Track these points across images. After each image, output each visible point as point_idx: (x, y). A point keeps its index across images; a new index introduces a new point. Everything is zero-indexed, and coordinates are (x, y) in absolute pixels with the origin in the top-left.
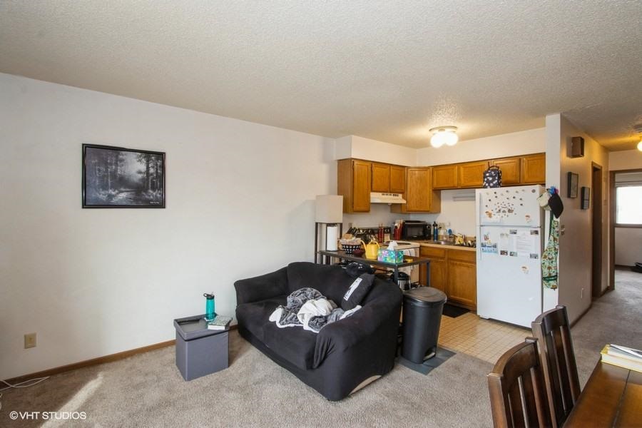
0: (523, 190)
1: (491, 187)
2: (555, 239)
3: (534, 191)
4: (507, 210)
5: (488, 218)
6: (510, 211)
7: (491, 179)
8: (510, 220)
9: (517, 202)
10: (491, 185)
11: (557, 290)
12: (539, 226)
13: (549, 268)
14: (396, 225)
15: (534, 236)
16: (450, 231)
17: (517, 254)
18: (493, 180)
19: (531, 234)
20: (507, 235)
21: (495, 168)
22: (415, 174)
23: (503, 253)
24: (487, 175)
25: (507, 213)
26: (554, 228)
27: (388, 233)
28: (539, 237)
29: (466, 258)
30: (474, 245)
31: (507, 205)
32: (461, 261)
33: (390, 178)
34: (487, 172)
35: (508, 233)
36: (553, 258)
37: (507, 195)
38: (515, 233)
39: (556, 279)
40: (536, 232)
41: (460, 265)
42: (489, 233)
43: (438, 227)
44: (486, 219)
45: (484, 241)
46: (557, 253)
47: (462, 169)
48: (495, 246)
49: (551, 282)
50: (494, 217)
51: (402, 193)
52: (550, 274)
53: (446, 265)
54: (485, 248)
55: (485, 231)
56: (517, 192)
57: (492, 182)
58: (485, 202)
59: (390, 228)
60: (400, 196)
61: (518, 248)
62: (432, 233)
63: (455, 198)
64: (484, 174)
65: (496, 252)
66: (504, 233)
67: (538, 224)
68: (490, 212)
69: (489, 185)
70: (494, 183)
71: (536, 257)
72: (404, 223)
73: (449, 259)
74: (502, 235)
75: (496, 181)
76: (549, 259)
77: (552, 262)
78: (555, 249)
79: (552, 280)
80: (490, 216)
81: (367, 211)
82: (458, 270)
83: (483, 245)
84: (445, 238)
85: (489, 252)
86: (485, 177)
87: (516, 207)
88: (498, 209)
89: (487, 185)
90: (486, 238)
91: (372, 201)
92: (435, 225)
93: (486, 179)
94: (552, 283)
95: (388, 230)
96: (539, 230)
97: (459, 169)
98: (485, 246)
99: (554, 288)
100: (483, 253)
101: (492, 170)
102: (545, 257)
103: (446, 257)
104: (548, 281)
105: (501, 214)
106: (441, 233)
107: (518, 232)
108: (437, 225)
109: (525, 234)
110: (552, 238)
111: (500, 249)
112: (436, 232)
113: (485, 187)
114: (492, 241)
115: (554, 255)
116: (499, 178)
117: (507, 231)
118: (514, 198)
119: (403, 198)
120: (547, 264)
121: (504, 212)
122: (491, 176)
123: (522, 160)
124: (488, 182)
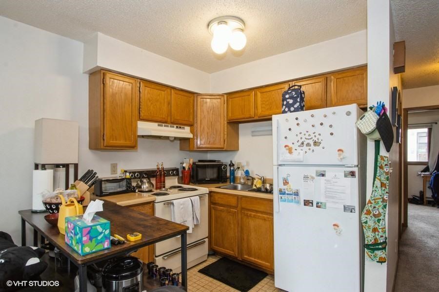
1: (291, 112)
2: (383, 185)
3: (348, 114)
4: (311, 142)
5: (288, 154)
6: (316, 143)
7: (291, 101)
8: (317, 156)
9: (326, 130)
10: (292, 108)
11: (385, 265)
12: (356, 163)
13: (375, 230)
14: (184, 165)
15: (350, 179)
16: (247, 172)
17: (325, 206)
18: (294, 103)
19: (346, 176)
20: (313, 178)
21: (296, 87)
22: (206, 102)
23: (307, 203)
24: (287, 96)
25: (312, 147)
26: (381, 167)
27: (174, 175)
28: (355, 181)
29: (262, 208)
30: (270, 192)
31: (313, 136)
32: (257, 211)
33: (169, 103)
34: (286, 93)
35: (314, 175)
36: (379, 214)
37: (312, 121)
38: (323, 175)
39: (384, 248)
40: (352, 174)
41: (254, 216)
42: (289, 175)
43: (236, 167)
44: (286, 156)
45: (282, 187)
46: (385, 206)
47: (259, 94)
48: (297, 194)
49: (376, 252)
50: (295, 153)
51: (191, 125)
52: (376, 239)
53: (240, 216)
54: (283, 197)
55: (285, 171)
56: (325, 116)
57: (293, 105)
58: (284, 132)
59: (177, 170)
60: (188, 129)
61: (327, 197)
62: (228, 174)
63: (254, 134)
64: (284, 95)
65: (298, 202)
66: (308, 175)
68: (291, 145)
69: (289, 110)
70: (296, 106)
71: (352, 210)
72: (194, 163)
73: (242, 208)
74: (306, 177)
75: (298, 104)
76: (374, 215)
77: (379, 221)
78: (384, 201)
79: (378, 249)
80: (290, 151)
81: (133, 147)
82: (252, 223)
83: (281, 192)
84: (242, 181)
85: (289, 201)
86: (284, 99)
87: (325, 138)
88: (301, 141)
89: (287, 109)
90: (286, 182)
91: (140, 133)
92: (232, 165)
93: (285, 103)
94: (380, 254)
95: (174, 172)
96: (356, 170)
97: (256, 95)
98: (284, 194)
99: (381, 261)
100: (282, 203)
101: (293, 90)
102: (368, 212)
103: (239, 205)
104: (373, 250)
105: (305, 148)
106: (239, 174)
107: (327, 174)
108: (233, 165)
109: (336, 176)
110: (378, 183)
111: (303, 197)
112: (233, 173)
113: (284, 112)
114: (293, 186)
115: (381, 210)
116: (302, 99)
117: (312, 172)
118: (322, 124)
119: (192, 132)
120: (371, 223)
121: (308, 145)
122: (291, 97)
123: (328, 79)
124: (289, 106)
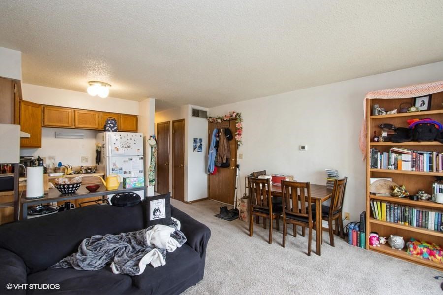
0: (136, 135)
1: (113, 131)
3: (141, 136)
4: (127, 146)
5: (116, 152)
6: (129, 147)
7: (112, 126)
8: (129, 152)
9: (132, 142)
10: (113, 129)
16: (60, 164)
19: (140, 159)
22: (28, 109)
23: (125, 172)
24: (109, 122)
25: (127, 148)
28: (142, 161)
31: (127, 143)
35: (128, 160)
37: (127, 137)
38: (132, 160)
40: (142, 158)
42: (116, 161)
45: (113, 167)
47: (76, 113)
48: (121, 169)
50: (119, 151)
55: (114, 160)
56: (133, 136)
57: (113, 127)
58: (113, 140)
61: (133, 168)
65: (121, 173)
66: (126, 160)
67: (143, 154)
68: (117, 147)
69: (111, 130)
70: (115, 128)
71: (142, 172)
74: (124, 161)
80: (117, 150)
83: (113, 170)
85: (117, 173)
86: (107, 123)
87: (132, 145)
88: (122, 145)
89: (110, 129)
90: (115, 165)
93: (108, 125)
97: (73, 113)
105: (124, 149)
107: (133, 159)
109: (136, 160)
111: (123, 170)
114: (119, 166)
116: (118, 126)
118: (131, 139)
121: (125, 147)
122: (112, 124)
